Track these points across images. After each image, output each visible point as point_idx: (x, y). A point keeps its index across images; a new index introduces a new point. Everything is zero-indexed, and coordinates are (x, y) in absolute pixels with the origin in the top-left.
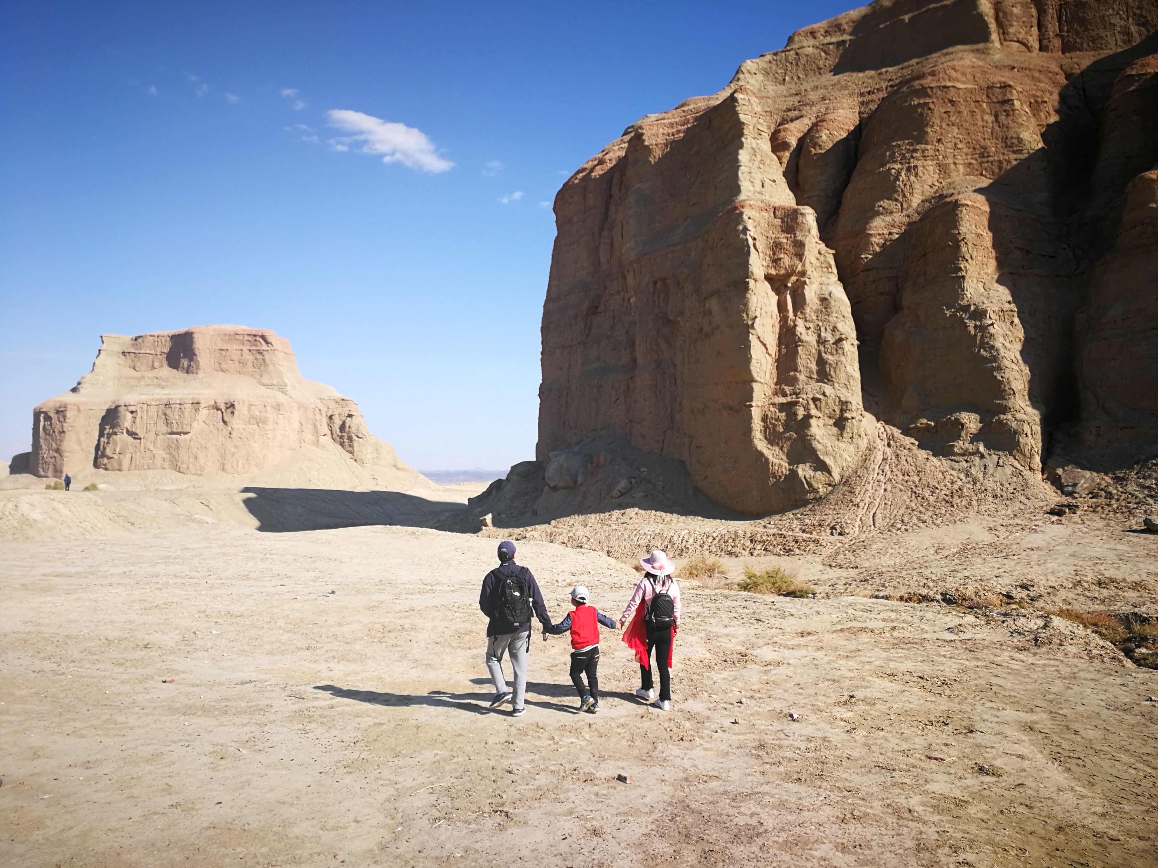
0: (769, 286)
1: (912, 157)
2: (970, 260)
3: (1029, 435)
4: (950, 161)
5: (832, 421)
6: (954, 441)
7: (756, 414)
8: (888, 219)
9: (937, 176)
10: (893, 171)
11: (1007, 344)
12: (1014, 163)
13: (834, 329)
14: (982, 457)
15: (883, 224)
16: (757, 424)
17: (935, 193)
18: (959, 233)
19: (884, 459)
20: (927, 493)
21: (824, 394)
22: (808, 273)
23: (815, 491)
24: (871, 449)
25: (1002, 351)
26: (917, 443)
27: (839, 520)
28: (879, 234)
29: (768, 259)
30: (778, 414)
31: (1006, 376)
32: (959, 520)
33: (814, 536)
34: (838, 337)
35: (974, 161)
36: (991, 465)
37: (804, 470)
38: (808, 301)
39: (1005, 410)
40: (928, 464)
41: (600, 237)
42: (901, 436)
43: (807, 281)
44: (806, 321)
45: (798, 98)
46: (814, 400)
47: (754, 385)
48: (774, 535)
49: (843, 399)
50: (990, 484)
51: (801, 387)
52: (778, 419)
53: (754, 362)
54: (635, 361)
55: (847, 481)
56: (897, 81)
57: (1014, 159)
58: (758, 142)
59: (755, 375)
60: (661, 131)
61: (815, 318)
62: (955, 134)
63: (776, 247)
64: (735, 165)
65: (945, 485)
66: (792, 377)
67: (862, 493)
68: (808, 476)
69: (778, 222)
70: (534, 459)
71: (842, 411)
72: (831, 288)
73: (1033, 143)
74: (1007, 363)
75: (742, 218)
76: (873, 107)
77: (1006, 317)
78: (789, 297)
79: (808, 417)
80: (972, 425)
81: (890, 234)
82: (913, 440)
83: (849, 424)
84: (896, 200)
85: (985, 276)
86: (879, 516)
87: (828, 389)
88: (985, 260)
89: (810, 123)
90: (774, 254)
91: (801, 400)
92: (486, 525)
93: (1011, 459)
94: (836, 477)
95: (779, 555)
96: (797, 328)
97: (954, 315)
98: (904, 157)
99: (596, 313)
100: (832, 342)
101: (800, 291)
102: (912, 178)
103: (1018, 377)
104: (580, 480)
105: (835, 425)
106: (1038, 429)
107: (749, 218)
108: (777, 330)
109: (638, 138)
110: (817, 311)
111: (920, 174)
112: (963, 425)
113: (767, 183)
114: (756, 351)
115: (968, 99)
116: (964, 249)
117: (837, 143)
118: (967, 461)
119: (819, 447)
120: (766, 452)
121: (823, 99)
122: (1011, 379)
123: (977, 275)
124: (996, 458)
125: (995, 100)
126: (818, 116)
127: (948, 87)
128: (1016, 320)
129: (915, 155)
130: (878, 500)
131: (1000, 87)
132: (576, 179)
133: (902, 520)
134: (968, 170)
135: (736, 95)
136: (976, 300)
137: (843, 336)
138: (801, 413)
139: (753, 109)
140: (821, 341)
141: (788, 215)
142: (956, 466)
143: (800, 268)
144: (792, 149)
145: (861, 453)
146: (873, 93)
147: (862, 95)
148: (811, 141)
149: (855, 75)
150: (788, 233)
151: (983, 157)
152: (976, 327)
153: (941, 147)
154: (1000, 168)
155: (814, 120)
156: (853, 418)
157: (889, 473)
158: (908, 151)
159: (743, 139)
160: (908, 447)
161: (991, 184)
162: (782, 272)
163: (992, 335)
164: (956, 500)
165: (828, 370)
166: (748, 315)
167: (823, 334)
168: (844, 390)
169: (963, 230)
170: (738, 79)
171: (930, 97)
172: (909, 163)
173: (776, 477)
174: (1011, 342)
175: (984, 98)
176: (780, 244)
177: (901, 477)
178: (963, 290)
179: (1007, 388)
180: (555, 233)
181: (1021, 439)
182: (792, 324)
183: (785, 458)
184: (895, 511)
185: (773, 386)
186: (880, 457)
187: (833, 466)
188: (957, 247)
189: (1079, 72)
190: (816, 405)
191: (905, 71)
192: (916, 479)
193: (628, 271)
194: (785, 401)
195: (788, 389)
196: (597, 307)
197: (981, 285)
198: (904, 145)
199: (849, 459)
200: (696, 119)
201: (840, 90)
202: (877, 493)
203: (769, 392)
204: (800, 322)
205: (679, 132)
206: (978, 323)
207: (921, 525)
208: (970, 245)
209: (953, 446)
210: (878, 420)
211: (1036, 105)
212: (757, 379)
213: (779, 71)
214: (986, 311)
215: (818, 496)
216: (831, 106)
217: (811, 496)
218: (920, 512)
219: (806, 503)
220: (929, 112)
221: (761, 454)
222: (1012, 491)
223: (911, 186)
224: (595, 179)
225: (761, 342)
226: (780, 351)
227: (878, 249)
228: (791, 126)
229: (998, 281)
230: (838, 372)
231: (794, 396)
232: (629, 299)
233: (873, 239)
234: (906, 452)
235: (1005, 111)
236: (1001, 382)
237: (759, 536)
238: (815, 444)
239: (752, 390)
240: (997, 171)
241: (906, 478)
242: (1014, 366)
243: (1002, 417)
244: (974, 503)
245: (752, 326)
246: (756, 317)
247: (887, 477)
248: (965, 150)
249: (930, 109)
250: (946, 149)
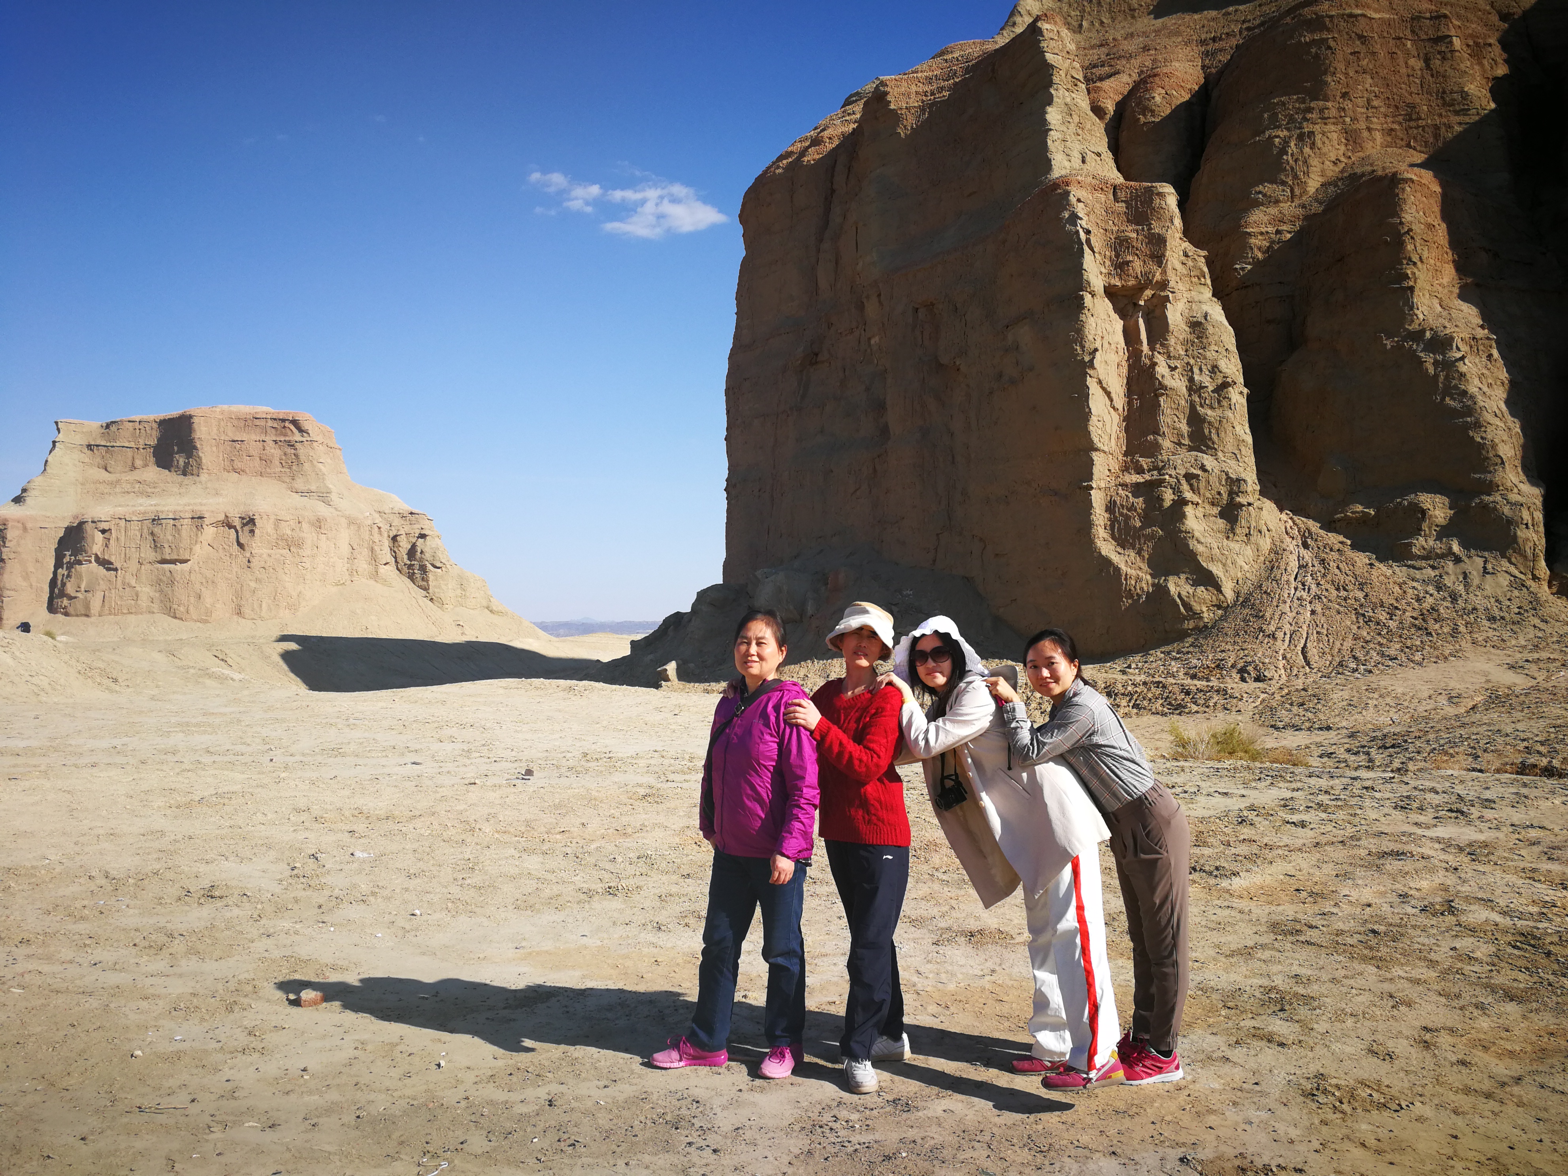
0: (1110, 305)
1: (1305, 119)
2: (1419, 263)
3: (1530, 525)
4: (1362, 125)
5: (1216, 510)
6: (1410, 538)
7: (1098, 499)
8: (1273, 211)
9: (1343, 148)
10: (1277, 140)
11: (1485, 389)
12: (1458, 129)
13: (1214, 369)
14: (1458, 560)
15: (1266, 219)
16: (1099, 516)
17: (1342, 172)
18: (1401, 223)
19: (1300, 567)
20: (1383, 616)
21: (1203, 468)
22: (1172, 284)
23: (1198, 616)
24: (1277, 552)
25: (1480, 400)
26: (1349, 542)
27: (1249, 659)
28: (1262, 233)
29: (1108, 263)
30: (1131, 499)
31: (1489, 437)
32: (1451, 655)
33: (1214, 683)
34: (1220, 381)
35: (1396, 126)
36: (1475, 573)
37: (1177, 585)
38: (1171, 327)
39: (1490, 487)
40: (1374, 572)
41: (818, 251)
42: (1322, 532)
43: (1170, 295)
44: (1169, 357)
45: (1104, 50)
46: (1189, 477)
47: (1095, 456)
48: (1145, 683)
49: (1233, 476)
50: (1478, 600)
51: (1165, 458)
52: (1132, 508)
53: (1094, 420)
54: (884, 432)
55: (1246, 600)
56: (1257, 22)
57: (1457, 125)
58: (1074, 95)
59: (1095, 440)
60: (914, 88)
61: (1183, 353)
62: (1368, 86)
63: (1121, 245)
64: (1043, 129)
65: (1408, 604)
66: (1150, 442)
67: (1277, 617)
68: (1184, 594)
69: (1121, 207)
70: (722, 582)
71: (1231, 493)
72: (1205, 308)
73: (1483, 99)
74: (1489, 417)
75: (1068, 201)
76: (1224, 58)
77: (1481, 348)
78: (1141, 321)
79: (1181, 502)
80: (1437, 512)
81: (1278, 232)
82: (1341, 538)
83: (1243, 513)
84: (1284, 183)
85: (1440, 289)
86: (1313, 652)
87: (1208, 461)
88: (1438, 264)
89: (1130, 81)
90: (1117, 256)
91: (1167, 477)
92: (667, 679)
93: (1505, 563)
94: (1229, 593)
95: (1164, 714)
96: (1157, 368)
97: (1399, 347)
98: (1291, 120)
99: (816, 363)
100: (1211, 388)
101: (1158, 312)
102: (1307, 150)
103: (1505, 438)
104: (810, 609)
105: (1222, 515)
106: (1539, 516)
107: (1079, 200)
108: (1124, 371)
109: (879, 98)
110: (1185, 342)
111: (1319, 143)
112: (1423, 512)
113: (1090, 157)
114: (1097, 403)
115: (1385, 34)
116: (1410, 247)
117: (1179, 107)
118: (1433, 568)
119: (1200, 548)
120: (1115, 558)
121: (1146, 49)
122: (1496, 441)
123: (1428, 287)
124: (1479, 561)
125: (1425, 37)
126: (1142, 71)
127: (1356, 16)
128: (1495, 353)
129: (1309, 116)
130: (1305, 627)
131: (1431, 18)
132: (778, 167)
133: (1354, 657)
134: (1389, 139)
135: (1039, 24)
136: (1432, 322)
137: (1229, 380)
138: (1168, 497)
139: (1064, 46)
140: (1194, 388)
141: (1137, 196)
142: (1418, 574)
143: (1158, 277)
144: (1108, 117)
145: (1262, 558)
146: (1221, 39)
147: (1203, 42)
148: (1138, 104)
149: (1187, 17)
150: (1137, 224)
151: (1411, 120)
152: (1436, 363)
153: (1348, 105)
154: (1436, 136)
155: (1135, 77)
156: (1249, 504)
157: (1313, 587)
158: (1298, 111)
159: (1053, 92)
160: (1336, 547)
161: (1427, 159)
162: (1132, 282)
163: (1462, 375)
164: (1434, 626)
165: (1206, 431)
166: (1083, 347)
167: (1197, 377)
168: (1233, 463)
169: (1407, 217)
170: (1014, 24)
171: (1329, 30)
172: (1300, 128)
173: (1132, 597)
174: (1490, 385)
175: (1408, 32)
176: (1127, 240)
177: (1335, 593)
178: (1411, 308)
179: (1491, 455)
180: (744, 253)
181: (1519, 533)
182: (1147, 362)
183: (1145, 567)
184: (1338, 645)
185: (1120, 458)
186: (1294, 565)
187: (1223, 578)
188: (1399, 243)
189: (1520, 11)
190: (1191, 486)
191: (1264, 8)
192: (1360, 595)
193: (868, 297)
194: (1142, 480)
195: (1144, 462)
196: (817, 355)
197: (1436, 302)
198: (1292, 102)
199: (1246, 567)
200: (967, 70)
201: (1169, 37)
202: (1301, 618)
203: (1115, 466)
204: (1160, 359)
205: (942, 89)
206: (1440, 358)
207: (1390, 663)
208: (1418, 242)
209: (1410, 545)
210: (1281, 510)
211: (1477, 50)
212: (1099, 445)
213: (1073, 13)
214: (1452, 338)
215: (1201, 624)
216: (1160, 57)
217: (1191, 624)
218: (1380, 644)
219: (1182, 636)
220: (1329, 52)
221: (1107, 562)
222: (1517, 610)
223: (1305, 162)
224: (810, 167)
225: (1104, 389)
226: (1130, 403)
227: (1260, 255)
228: (1106, 84)
229: (1462, 297)
230: (1222, 435)
231: (1155, 473)
232: (869, 339)
233: (1253, 241)
234: (1335, 555)
235: (1439, 53)
236: (1481, 446)
237: (1120, 685)
238: (1192, 544)
239: (1091, 463)
240: (1431, 140)
241: (1343, 593)
242: (1497, 422)
243: (1486, 498)
244: (1462, 629)
245: (1091, 364)
246: (1096, 350)
247: (1313, 593)
248: (1382, 110)
249: (1329, 48)
250: (1356, 107)
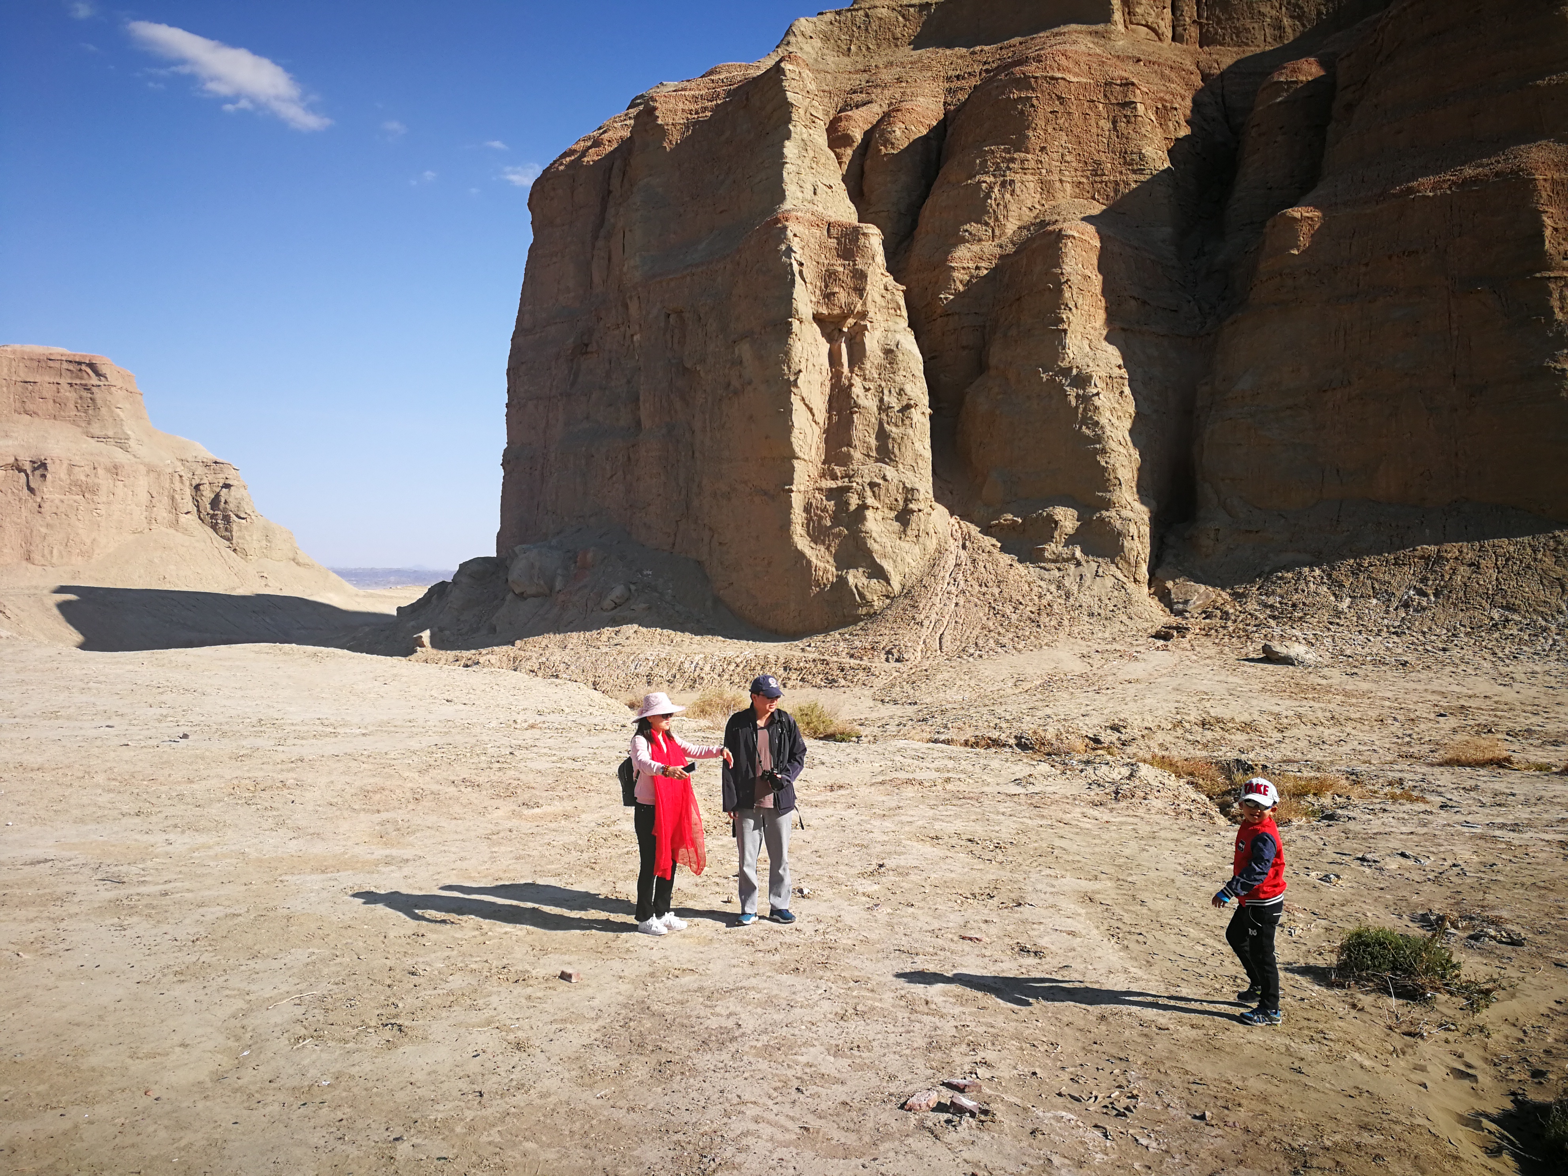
0: (818, 330)
1: (1008, 168)
2: (1074, 309)
3: (1136, 537)
4: (1056, 177)
5: (893, 514)
6: (1045, 543)
7: (797, 501)
8: (976, 248)
9: (1038, 196)
10: (984, 185)
11: (1114, 420)
12: (1134, 186)
13: (901, 392)
14: (1078, 564)
15: (969, 255)
16: (798, 516)
17: (1035, 218)
18: (1062, 274)
19: (957, 565)
20: (1008, 610)
21: (884, 478)
22: (871, 315)
23: (869, 604)
24: (941, 551)
25: (1108, 428)
26: (999, 545)
27: (897, 643)
28: (964, 268)
29: (818, 292)
30: (825, 502)
31: (1112, 462)
32: (1046, 644)
33: (865, 662)
34: (905, 403)
35: (1084, 180)
36: (1089, 575)
37: (855, 577)
38: (868, 353)
39: (1108, 505)
40: (1012, 571)
41: (593, 247)
42: (980, 535)
43: (869, 325)
44: (865, 379)
45: (866, 76)
46: (872, 485)
47: (796, 463)
48: (814, 661)
49: (909, 486)
50: (1086, 599)
51: (856, 467)
52: (824, 510)
53: (796, 432)
54: (638, 423)
55: (909, 592)
56: (994, 65)
57: (1133, 180)
58: (811, 131)
59: (797, 449)
60: (681, 106)
61: (876, 376)
62: (1063, 142)
63: (830, 277)
64: (779, 161)
65: (1031, 600)
66: (844, 453)
67: (928, 607)
68: (860, 585)
69: (833, 243)
70: (495, 555)
71: (907, 501)
72: (898, 337)
73: (1157, 161)
74: (1113, 445)
75: (785, 235)
76: (962, 97)
77: (1115, 385)
78: (843, 346)
79: (863, 507)
80: (1067, 523)
81: (977, 268)
82: (994, 541)
83: (914, 518)
84: (987, 224)
85: (1092, 332)
86: (947, 638)
87: (890, 472)
88: (1092, 309)
89: (880, 111)
90: (826, 286)
91: (854, 484)
92: (422, 645)
93: (1113, 568)
94: (896, 586)
95: (820, 687)
96: (853, 389)
97: (1052, 380)
98: (998, 168)
99: (586, 353)
100: (897, 409)
101: (858, 339)
102: (1008, 196)
103: (1126, 463)
104: (558, 585)
105: (897, 518)
106: (1146, 530)
107: (795, 235)
108: (827, 390)
109: (648, 113)
110: (879, 367)
111: (1018, 191)
112: (1056, 523)
113: (821, 189)
114: (800, 417)
115: (1081, 97)
116: (1067, 295)
117: (915, 141)
118: (1059, 569)
119: (875, 547)
120: (808, 552)
121: (899, 80)
122: (1117, 465)
123: (1082, 330)
124: (1094, 565)
125: (1115, 101)
126: (891, 104)
127: (1057, 79)
128: (1127, 390)
129: (1012, 165)
130: (947, 617)
131: (1121, 85)
132: (562, 164)
133: (976, 644)
134: (1077, 190)
135: (782, 65)
136: (1080, 362)
137: (912, 402)
138: (854, 501)
139: (805, 86)
140: (883, 408)
141: (847, 234)
142: (1046, 575)
143: (859, 307)
144: (856, 145)
145: (928, 556)
146: (964, 78)
147: (949, 79)
148: (881, 136)
149: (940, 51)
150: (845, 259)
151: (1096, 175)
152: (1078, 396)
153: (1045, 158)
154: (1116, 191)
155: (885, 108)
156: (920, 511)
157: (962, 583)
158: (1004, 159)
159: (791, 127)
160: (987, 549)
161: (1104, 211)
162: (837, 311)
163: (1097, 408)
164: (1044, 619)
165: (890, 446)
166: (789, 368)
167: (886, 398)
168: (910, 474)
169: (1067, 269)
170: (788, 43)
171: (1033, 90)
172: (1004, 176)
173: (819, 585)
174: (1119, 418)
175: (1101, 96)
176: (835, 272)
177: (977, 588)
178: (1064, 348)
179: (1111, 477)
180: (531, 239)
181: (1126, 543)
182: (847, 383)
183: (831, 560)
184: (968, 632)
185: (819, 465)
186: (952, 562)
187: (893, 573)
188: (1059, 291)
189: (1218, 72)
190: (874, 492)
191: (1004, 52)
192: (996, 591)
193: (631, 298)
194: (835, 486)
195: (839, 470)
196: (587, 345)
197: (1086, 342)
198: (1000, 151)
199: (913, 564)
200: (729, 93)
201: (921, 71)
202: (946, 608)
203: (815, 473)
204: (857, 381)
205: (705, 109)
206: (1081, 392)
207: (1000, 650)
208: (1075, 290)
209: (1043, 550)
210: (952, 516)
211: (1164, 112)
212: (800, 454)
213: (843, 37)
214: (1091, 377)
215: (872, 611)
216: (908, 91)
217: (862, 611)
218: (999, 634)
219: (856, 620)
220: (1032, 109)
221: (802, 555)
222: (1112, 608)
223: (1005, 207)
224: (588, 167)
225: (806, 405)
226: (830, 418)
227: (961, 288)
228: (855, 114)
229: (1107, 339)
230: (903, 449)
231: (846, 480)
232: (632, 336)
233: (956, 274)
234: (985, 556)
235: (1125, 116)
236: (1105, 469)
237: (795, 662)
238: (870, 543)
239: (792, 469)
240: (1112, 194)
241: (984, 589)
242: (1121, 449)
243: (1105, 513)
244: (1066, 622)
245: (795, 384)
246: (800, 371)
247: (960, 588)
248: (1074, 164)
249: (1033, 106)
250: (1051, 160)
